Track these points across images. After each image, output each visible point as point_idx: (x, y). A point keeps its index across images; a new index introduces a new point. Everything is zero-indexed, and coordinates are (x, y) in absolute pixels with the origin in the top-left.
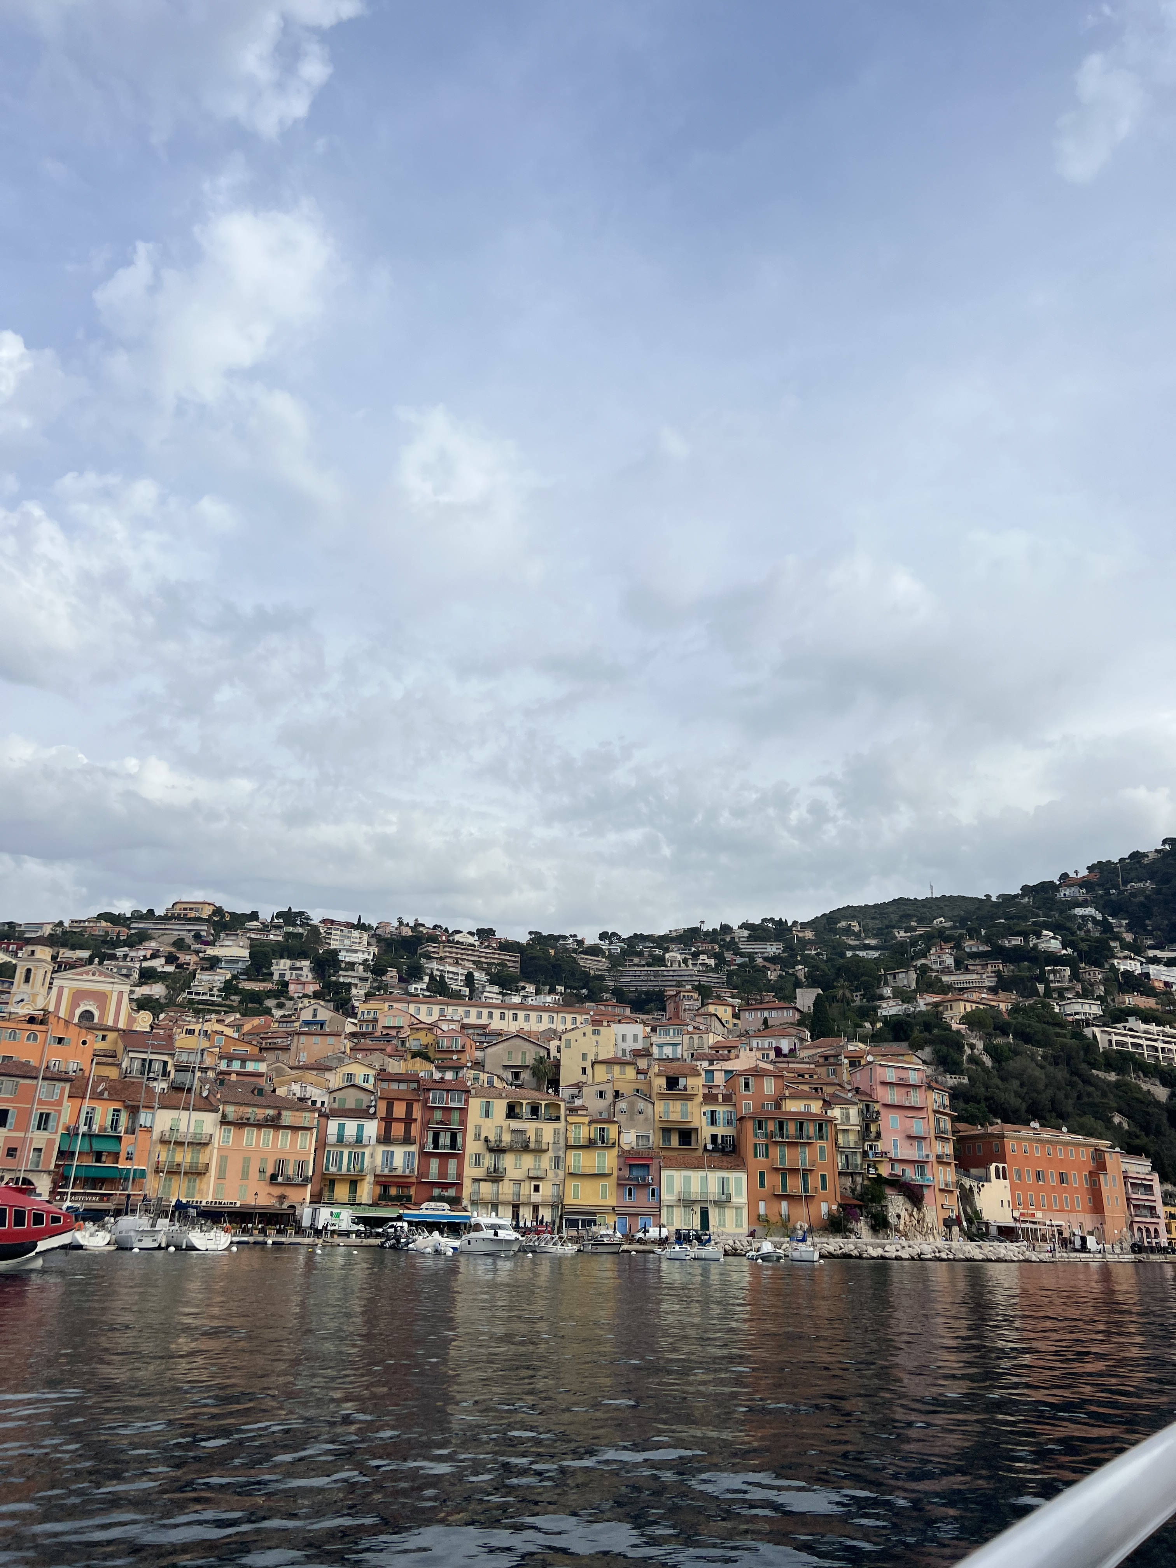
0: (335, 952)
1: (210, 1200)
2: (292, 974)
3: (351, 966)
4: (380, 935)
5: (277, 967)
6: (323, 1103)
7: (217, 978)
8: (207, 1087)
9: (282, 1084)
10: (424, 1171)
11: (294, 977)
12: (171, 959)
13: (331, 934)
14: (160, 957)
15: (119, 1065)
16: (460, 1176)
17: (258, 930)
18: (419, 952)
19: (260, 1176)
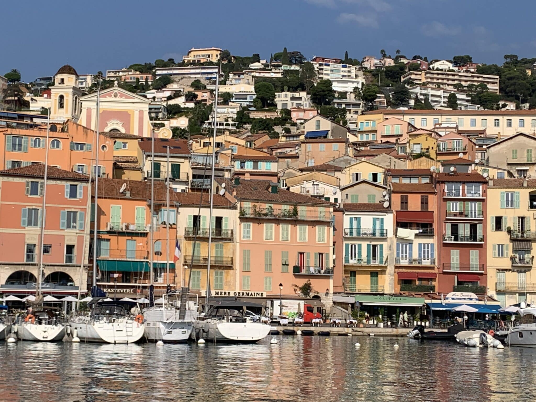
0: (329, 83)
1: (237, 291)
2: (293, 104)
3: (343, 95)
4: (366, 68)
5: (280, 99)
6: (336, 200)
7: (230, 110)
8: (223, 185)
9: (295, 184)
10: (445, 264)
11: (294, 106)
12: (191, 97)
13: (322, 69)
14: (181, 96)
15: (140, 169)
16: (483, 266)
17: (260, 69)
18: (402, 80)
19: (283, 269)
